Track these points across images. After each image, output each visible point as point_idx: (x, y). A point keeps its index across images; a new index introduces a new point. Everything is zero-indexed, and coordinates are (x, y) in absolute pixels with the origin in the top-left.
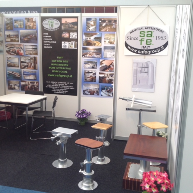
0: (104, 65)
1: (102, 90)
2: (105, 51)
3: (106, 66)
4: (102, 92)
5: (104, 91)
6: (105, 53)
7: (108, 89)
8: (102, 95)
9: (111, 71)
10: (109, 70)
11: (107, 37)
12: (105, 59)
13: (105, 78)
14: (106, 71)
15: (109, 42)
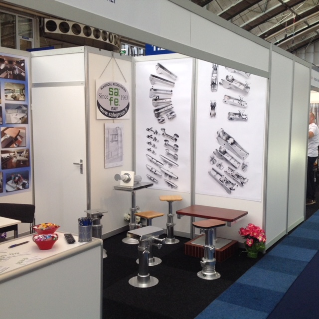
0: (8, 136)
1: (6, 182)
2: (7, 111)
3: (11, 137)
4: (8, 184)
5: (10, 182)
6: (7, 115)
7: (17, 178)
8: (7, 191)
9: (18, 146)
10: (16, 145)
11: (8, 88)
12: (9, 126)
13: (10, 158)
14: (11, 146)
15: (12, 97)
